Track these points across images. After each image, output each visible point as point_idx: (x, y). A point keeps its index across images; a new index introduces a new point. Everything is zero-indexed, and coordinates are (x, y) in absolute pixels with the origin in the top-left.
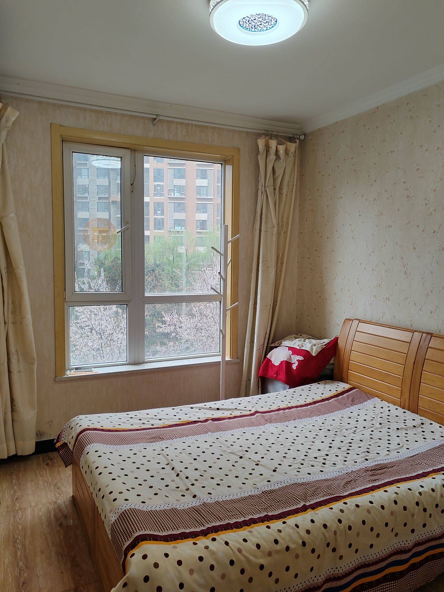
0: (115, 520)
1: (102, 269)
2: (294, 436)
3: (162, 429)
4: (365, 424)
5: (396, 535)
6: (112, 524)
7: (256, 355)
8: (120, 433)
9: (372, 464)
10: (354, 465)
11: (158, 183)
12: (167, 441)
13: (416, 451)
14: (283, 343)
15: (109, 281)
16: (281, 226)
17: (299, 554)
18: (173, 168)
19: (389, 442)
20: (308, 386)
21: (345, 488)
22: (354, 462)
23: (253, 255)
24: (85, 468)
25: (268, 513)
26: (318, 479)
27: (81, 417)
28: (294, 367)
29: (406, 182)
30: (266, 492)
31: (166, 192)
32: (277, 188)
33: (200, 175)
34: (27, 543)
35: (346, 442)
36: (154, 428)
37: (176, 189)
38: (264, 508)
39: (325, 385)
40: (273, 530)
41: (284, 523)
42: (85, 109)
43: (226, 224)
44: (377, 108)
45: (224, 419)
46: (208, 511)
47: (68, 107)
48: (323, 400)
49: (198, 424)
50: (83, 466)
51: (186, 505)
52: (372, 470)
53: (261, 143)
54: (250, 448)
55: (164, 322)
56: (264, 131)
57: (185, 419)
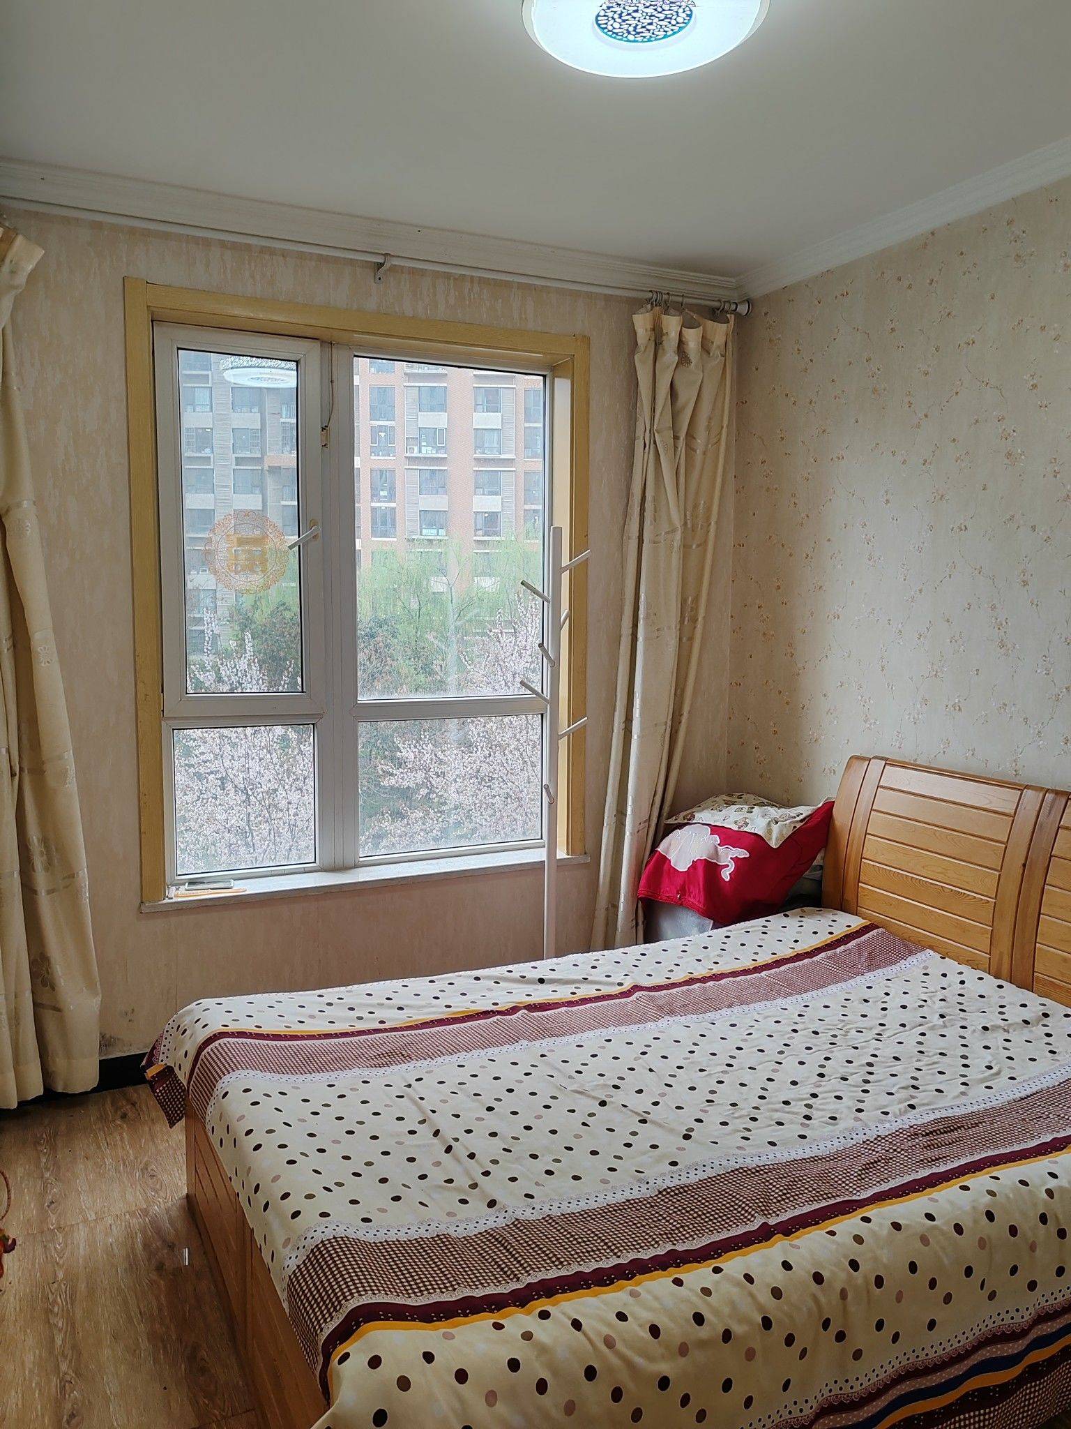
0: (298, 1266)
1: (248, 635)
2: (730, 1046)
3: (405, 1033)
4: (905, 1016)
5: (992, 1296)
6: (290, 1277)
7: (631, 846)
8: (303, 1042)
9: (927, 1119)
10: (881, 1122)
11: (381, 423)
12: (419, 1064)
13: (1033, 1086)
14: (697, 815)
15: (264, 662)
16: (692, 529)
17: (755, 1347)
18: (417, 384)
19: (965, 1062)
20: (761, 921)
21: (863, 1179)
22: (882, 1113)
23: (622, 600)
24: (220, 1132)
25: (675, 1244)
26: (793, 1156)
27: (207, 1002)
28: (726, 875)
29: (1003, 418)
30: (669, 1190)
31: (399, 444)
32: (682, 435)
33: (483, 401)
34: (79, 1314)
35: (859, 1063)
36: (385, 1030)
37: (423, 437)
38: (666, 1234)
39: (802, 919)
40: (691, 1290)
41: (717, 1270)
42: (207, 243)
43: (556, 525)
44: (933, 234)
45: (556, 1005)
46: (526, 1242)
47: (166, 236)
48: (798, 957)
49: (495, 1019)
50: (213, 1128)
51: (471, 1226)
52: (927, 1134)
53: (642, 322)
54: (623, 1079)
55: (400, 764)
56: (650, 295)
57: (461, 1005)
